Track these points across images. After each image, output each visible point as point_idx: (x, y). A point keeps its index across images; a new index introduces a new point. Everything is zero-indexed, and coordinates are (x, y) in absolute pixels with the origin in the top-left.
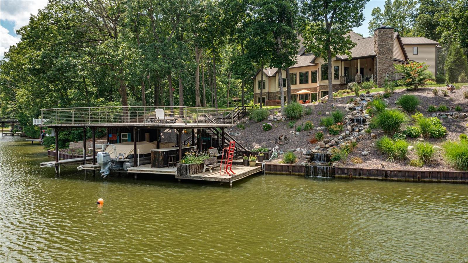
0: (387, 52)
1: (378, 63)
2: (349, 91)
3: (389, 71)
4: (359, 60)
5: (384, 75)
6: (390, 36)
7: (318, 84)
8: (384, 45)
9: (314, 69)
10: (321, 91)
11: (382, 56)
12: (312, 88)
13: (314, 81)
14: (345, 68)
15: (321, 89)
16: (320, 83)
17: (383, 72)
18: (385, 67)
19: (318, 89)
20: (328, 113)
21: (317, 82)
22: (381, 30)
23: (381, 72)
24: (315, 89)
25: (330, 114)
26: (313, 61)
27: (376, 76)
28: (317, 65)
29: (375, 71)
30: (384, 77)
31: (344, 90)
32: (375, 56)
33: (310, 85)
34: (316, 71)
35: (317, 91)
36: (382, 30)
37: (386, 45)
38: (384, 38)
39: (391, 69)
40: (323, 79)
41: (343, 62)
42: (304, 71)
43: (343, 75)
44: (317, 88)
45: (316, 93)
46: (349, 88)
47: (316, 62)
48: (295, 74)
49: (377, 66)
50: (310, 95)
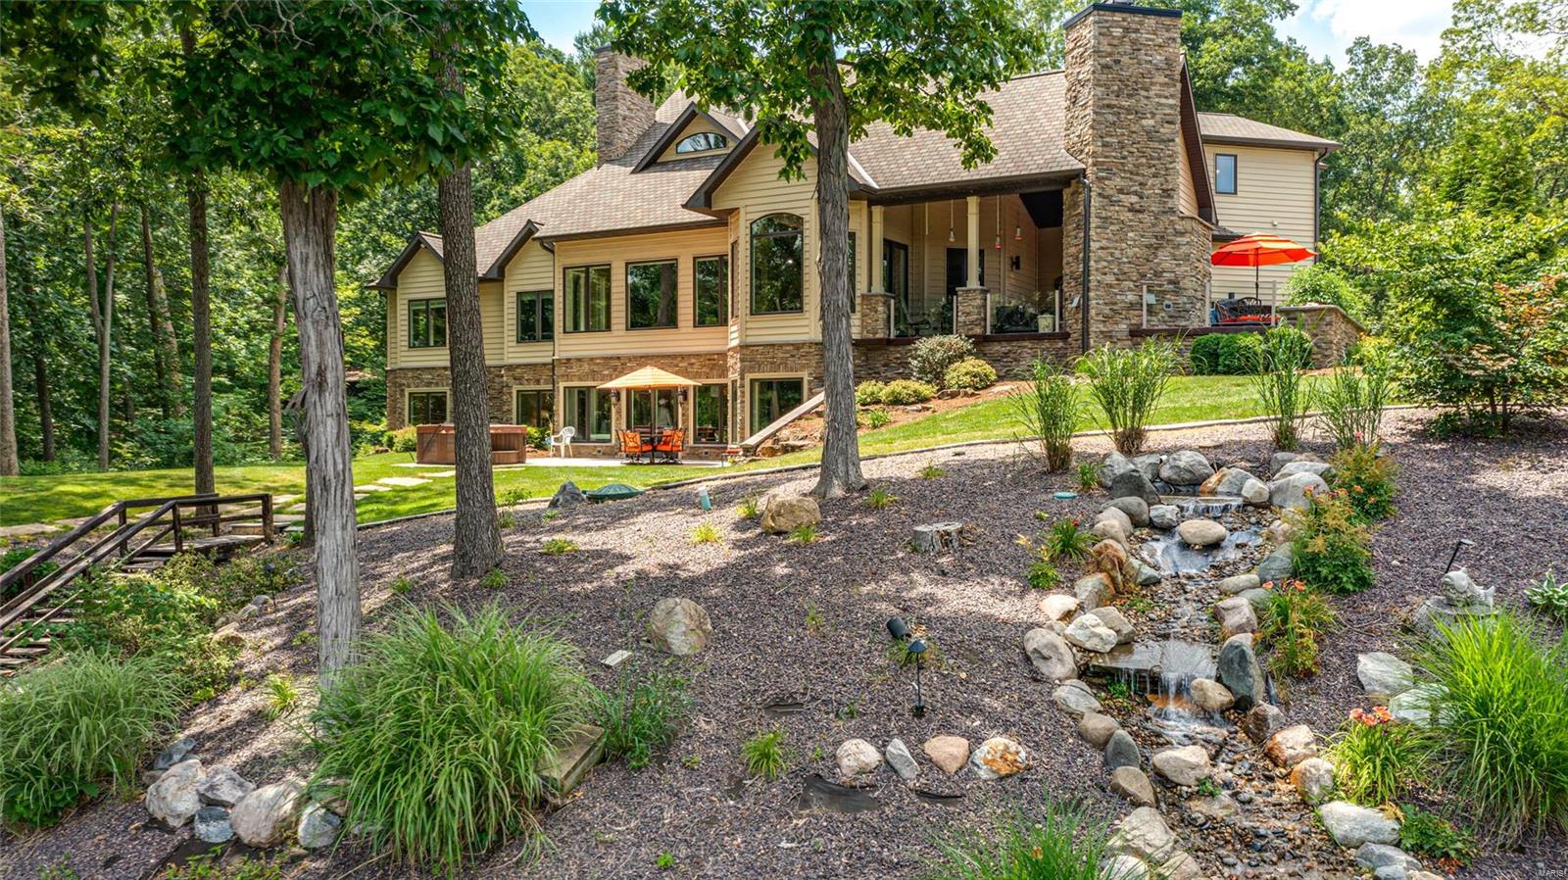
0: (1143, 155)
1: (1094, 222)
2: (927, 390)
3: (1157, 274)
4: (973, 203)
5: (1131, 297)
6: (1158, 58)
7: (733, 335)
8: (1129, 111)
9: (711, 245)
10: (749, 376)
11: (1118, 182)
12: (697, 355)
13: (712, 312)
14: (888, 244)
15: (751, 370)
16: (743, 330)
17: (1123, 275)
18: (1133, 247)
19: (734, 362)
20: (868, 754)
21: (725, 323)
22: (1108, 16)
23: (1110, 279)
24: (715, 361)
25: (888, 767)
26: (703, 199)
27: (1086, 298)
28: (723, 219)
29: (1071, 267)
30: (1131, 306)
31: (897, 385)
32: (1073, 177)
33: (688, 338)
34: (722, 258)
35: (724, 373)
36: (1118, 17)
37: (1140, 115)
38: (1130, 69)
39: (1164, 258)
40: (762, 305)
41: (877, 210)
42: (654, 251)
43: (878, 287)
44: (723, 355)
45: (724, 387)
46: (922, 371)
47: (721, 203)
48: (606, 272)
49: (1087, 240)
50: (685, 394)
